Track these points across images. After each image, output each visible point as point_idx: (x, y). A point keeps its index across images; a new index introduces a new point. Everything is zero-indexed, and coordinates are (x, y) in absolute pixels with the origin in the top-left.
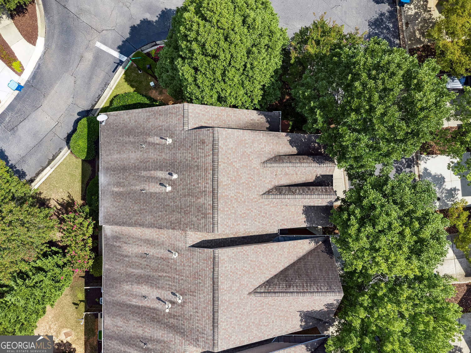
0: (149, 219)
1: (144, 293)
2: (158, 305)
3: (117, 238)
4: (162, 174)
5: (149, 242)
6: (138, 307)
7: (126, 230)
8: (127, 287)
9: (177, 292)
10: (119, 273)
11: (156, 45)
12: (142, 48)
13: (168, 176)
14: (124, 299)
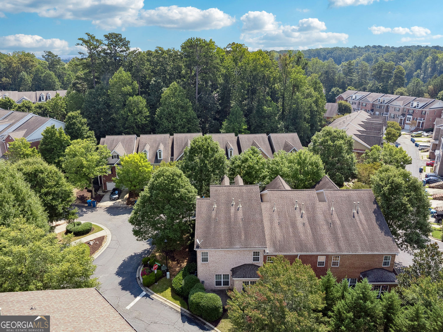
0: (257, 216)
1: (302, 225)
2: (305, 216)
3: (274, 244)
4: (233, 210)
5: (271, 221)
6: (311, 228)
7: (267, 237)
8: (303, 236)
9: (294, 207)
10: (296, 242)
11: (139, 278)
12: (139, 284)
13: (233, 206)
14: (310, 237)
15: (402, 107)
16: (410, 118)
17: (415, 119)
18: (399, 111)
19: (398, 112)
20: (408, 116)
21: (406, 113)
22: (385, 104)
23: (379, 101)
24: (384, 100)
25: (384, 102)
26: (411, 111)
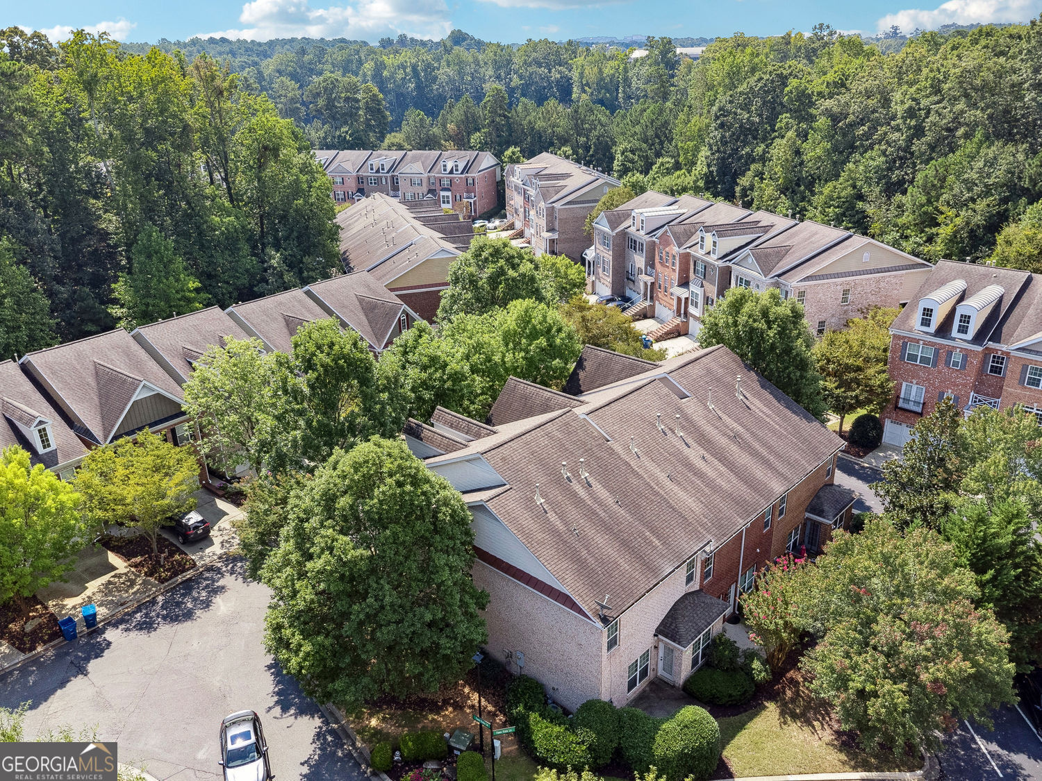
15: (426, 175)
16: (448, 197)
17: (458, 198)
18: (421, 184)
19: (419, 187)
20: (442, 193)
21: (437, 187)
22: (388, 172)
23: (372, 169)
24: (383, 165)
25: (383, 169)
26: (446, 183)
